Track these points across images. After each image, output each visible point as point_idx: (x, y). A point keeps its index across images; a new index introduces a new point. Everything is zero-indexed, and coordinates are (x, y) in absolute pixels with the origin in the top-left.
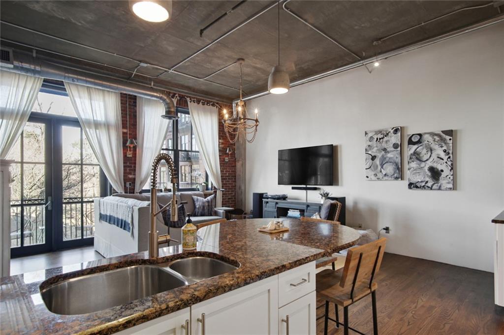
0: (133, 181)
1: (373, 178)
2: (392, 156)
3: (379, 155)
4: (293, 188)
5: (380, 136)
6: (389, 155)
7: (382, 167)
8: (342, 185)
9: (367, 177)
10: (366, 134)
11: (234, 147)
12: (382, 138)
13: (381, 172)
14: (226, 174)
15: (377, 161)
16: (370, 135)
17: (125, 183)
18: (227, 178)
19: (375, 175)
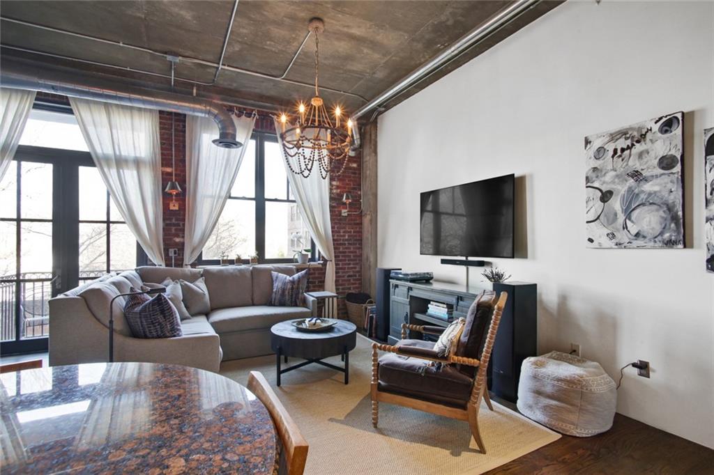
0: (181, 247)
1: (606, 242)
2: (656, 188)
3: (621, 189)
4: (443, 262)
5: (622, 143)
6: (648, 187)
7: (629, 217)
8: (534, 258)
9: (591, 240)
10: (587, 142)
11: (359, 193)
12: (629, 148)
13: (625, 227)
14: (344, 236)
15: (616, 204)
16: (596, 144)
17: (166, 251)
18: (346, 242)
19: (612, 236)
